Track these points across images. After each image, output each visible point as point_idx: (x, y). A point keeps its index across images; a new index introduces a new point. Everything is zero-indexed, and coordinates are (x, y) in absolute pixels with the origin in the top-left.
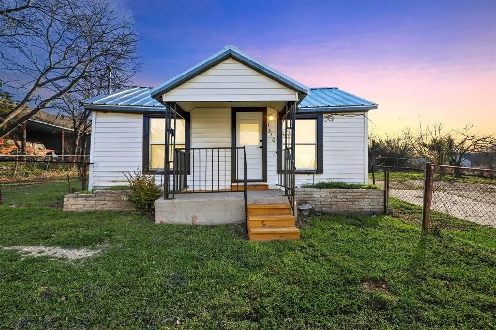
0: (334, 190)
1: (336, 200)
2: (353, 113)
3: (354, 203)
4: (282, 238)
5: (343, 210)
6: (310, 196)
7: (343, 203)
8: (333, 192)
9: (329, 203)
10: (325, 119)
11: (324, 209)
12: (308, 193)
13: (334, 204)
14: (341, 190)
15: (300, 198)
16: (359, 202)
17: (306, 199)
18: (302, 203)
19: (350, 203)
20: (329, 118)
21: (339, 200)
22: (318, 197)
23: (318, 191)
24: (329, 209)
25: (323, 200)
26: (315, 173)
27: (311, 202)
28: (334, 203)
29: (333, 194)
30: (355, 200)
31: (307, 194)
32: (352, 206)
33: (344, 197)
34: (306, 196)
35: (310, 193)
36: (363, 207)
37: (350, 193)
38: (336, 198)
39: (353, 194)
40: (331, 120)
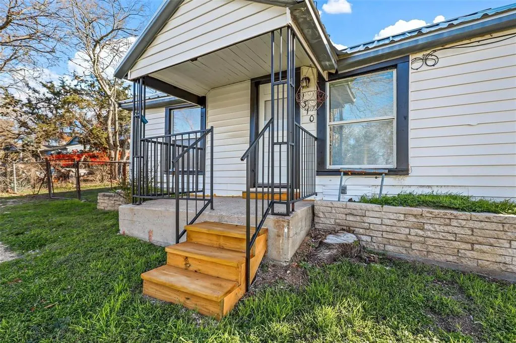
0: (417, 210)
1: (421, 233)
2: (495, 35)
3: (476, 246)
4: (188, 302)
5: (443, 258)
6: (358, 218)
7: (442, 243)
8: (415, 216)
9: (403, 237)
10: (413, 66)
11: (390, 248)
12: (355, 212)
13: (418, 242)
14: (436, 211)
15: (337, 221)
16: (491, 245)
17: (351, 224)
18: (343, 230)
19: (464, 246)
20: (425, 60)
21: (429, 234)
22: (378, 221)
23: (377, 209)
24: (404, 252)
25: (388, 229)
26: (386, 174)
27: (361, 231)
28: (418, 239)
29: (415, 220)
30: (480, 239)
31: (353, 215)
32: (469, 254)
33: (446, 228)
34: (351, 218)
35: (360, 212)
36: (508, 260)
37: (464, 223)
38: (423, 229)
39: (471, 224)
40: (430, 63)
